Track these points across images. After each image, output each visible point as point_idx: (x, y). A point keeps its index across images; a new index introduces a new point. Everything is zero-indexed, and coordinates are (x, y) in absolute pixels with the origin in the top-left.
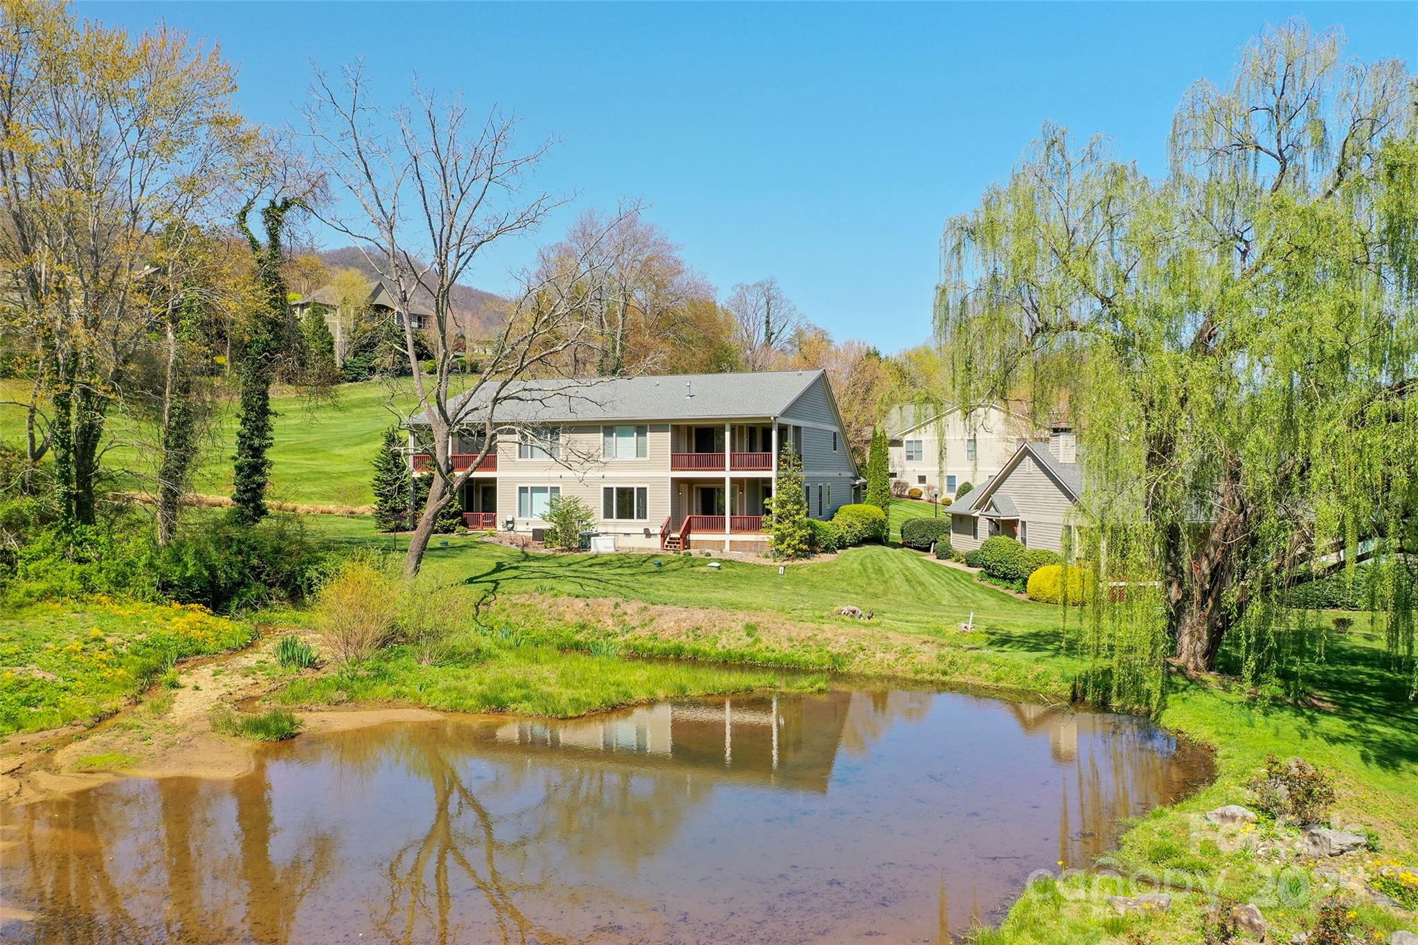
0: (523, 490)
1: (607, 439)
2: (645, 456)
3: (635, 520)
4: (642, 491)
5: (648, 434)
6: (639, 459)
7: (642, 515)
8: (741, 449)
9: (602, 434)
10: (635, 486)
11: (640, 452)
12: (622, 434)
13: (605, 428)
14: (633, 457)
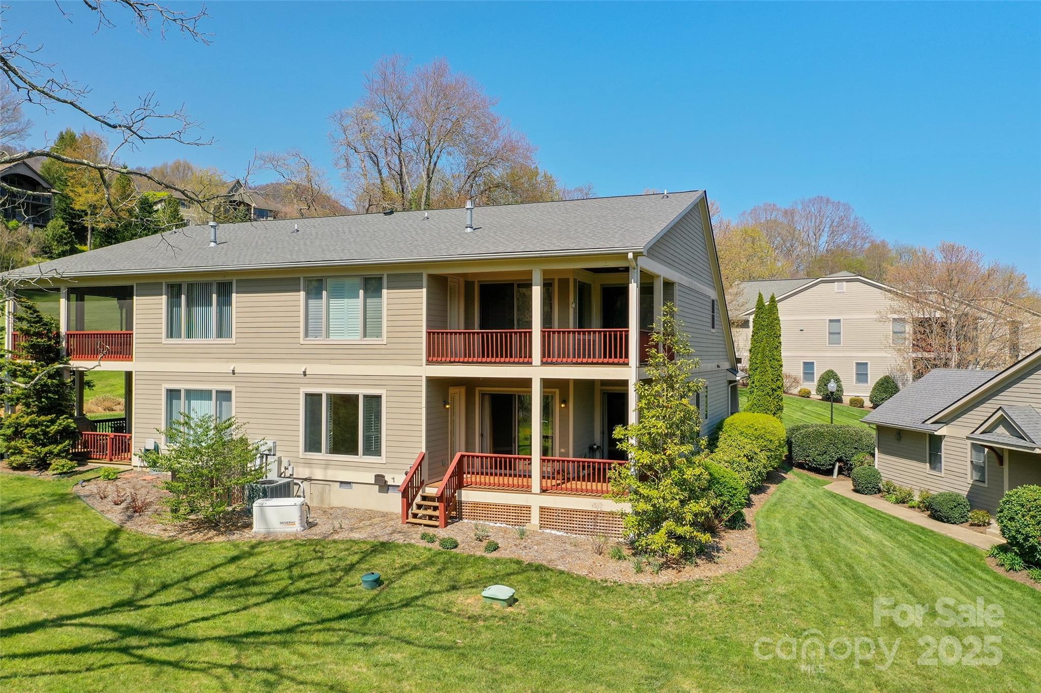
0: (173, 394)
1: (312, 302)
2: (379, 335)
3: (361, 458)
4: (374, 401)
5: (385, 292)
6: (369, 341)
7: (373, 448)
8: (564, 321)
9: (302, 294)
10: (361, 391)
11: (370, 326)
12: (338, 294)
13: (308, 281)
14: (356, 338)
